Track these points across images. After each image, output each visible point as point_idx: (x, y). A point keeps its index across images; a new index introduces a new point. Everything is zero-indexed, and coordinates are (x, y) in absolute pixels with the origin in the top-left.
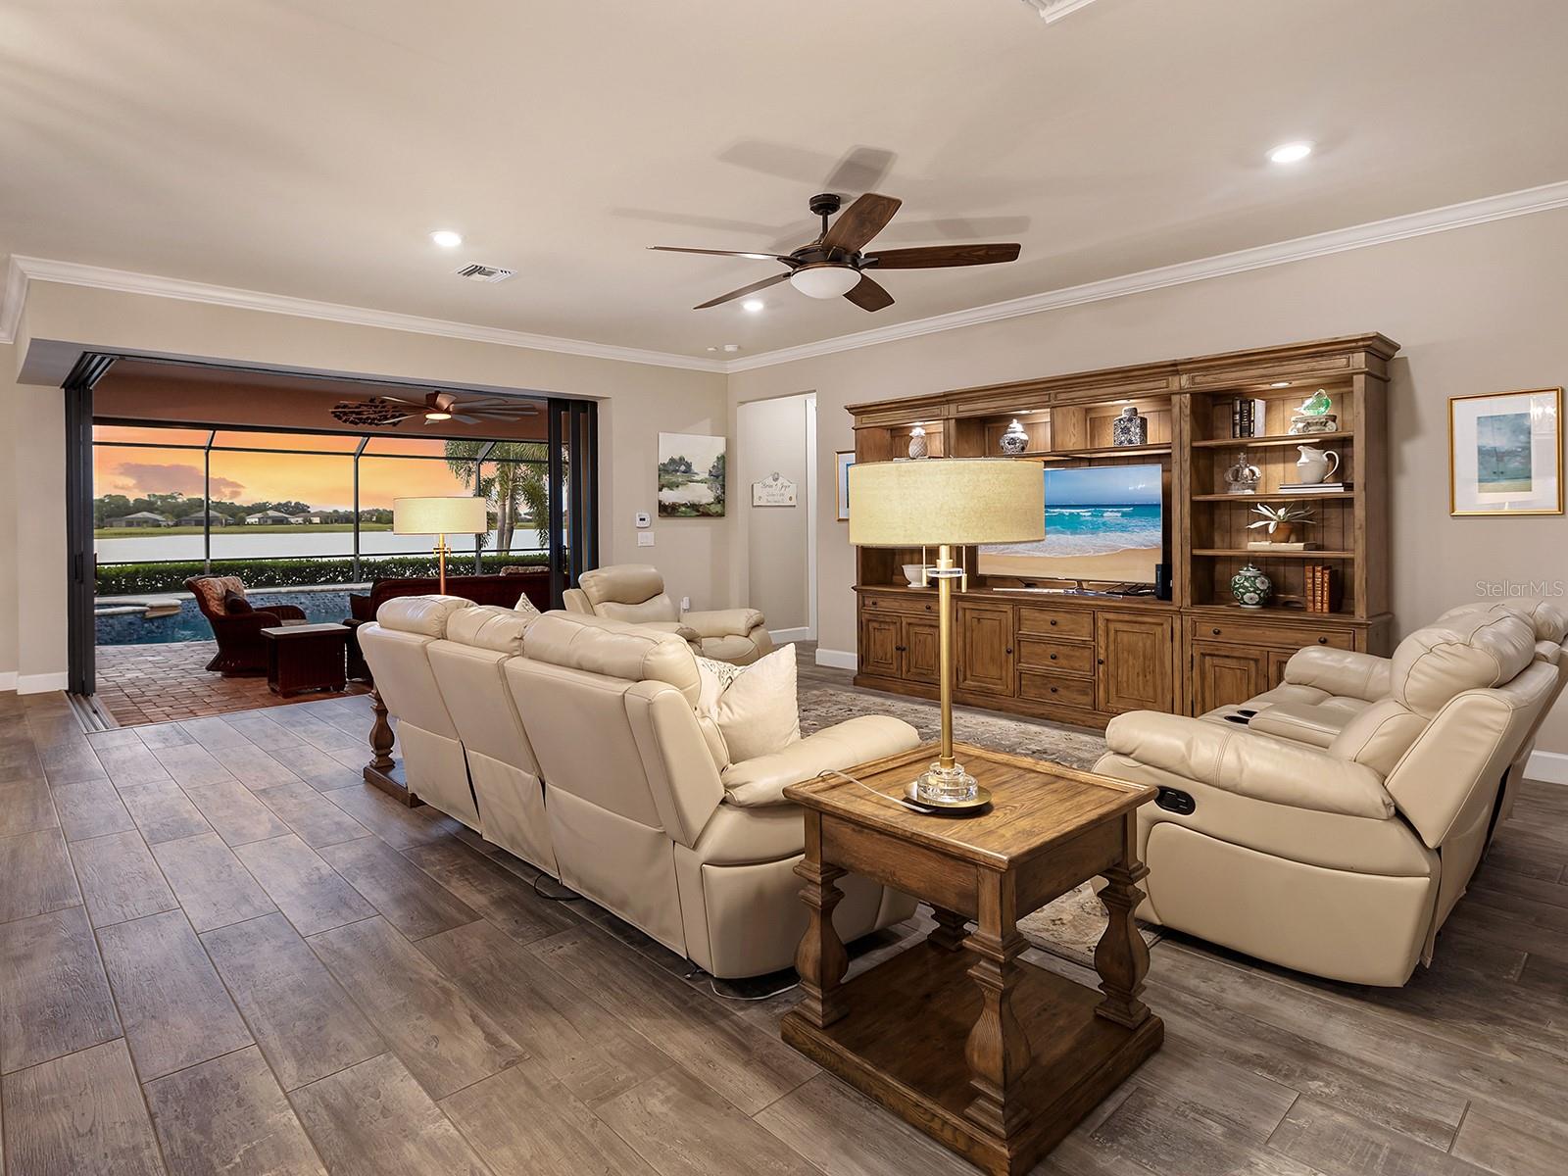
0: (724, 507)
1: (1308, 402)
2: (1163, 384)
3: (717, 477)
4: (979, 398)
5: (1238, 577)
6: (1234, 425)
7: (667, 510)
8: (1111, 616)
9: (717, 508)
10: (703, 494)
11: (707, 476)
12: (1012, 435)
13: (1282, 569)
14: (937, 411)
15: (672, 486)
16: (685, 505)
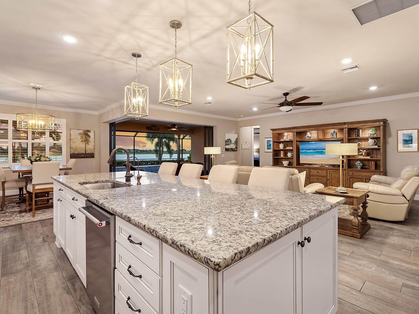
0: (237, 149)
1: (371, 130)
2: (342, 126)
3: (236, 143)
4: (301, 128)
5: (356, 163)
6: (356, 134)
7: (227, 150)
8: (330, 171)
9: (236, 149)
10: (233, 146)
11: (234, 142)
12: (308, 135)
13: (364, 162)
14: (292, 130)
15: (228, 145)
16: (230, 149)
